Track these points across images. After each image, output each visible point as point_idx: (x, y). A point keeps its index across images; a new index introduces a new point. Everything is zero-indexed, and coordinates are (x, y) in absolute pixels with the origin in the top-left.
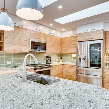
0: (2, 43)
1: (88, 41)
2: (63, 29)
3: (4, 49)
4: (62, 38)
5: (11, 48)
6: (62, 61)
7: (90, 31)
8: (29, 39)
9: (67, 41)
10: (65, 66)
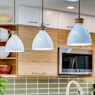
0: (15, 59)
3: (19, 70)
5: (28, 69)
8: (58, 48)
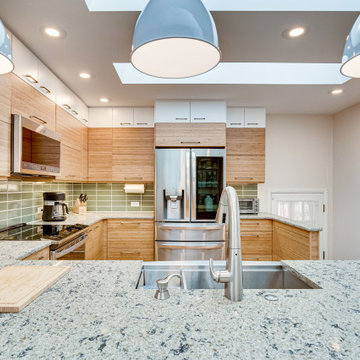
1: (191, 148)
2: (104, 100)
4: (89, 129)
6: (85, 208)
7: (193, 121)
8: (12, 116)
9: (109, 142)
10: (112, 224)
